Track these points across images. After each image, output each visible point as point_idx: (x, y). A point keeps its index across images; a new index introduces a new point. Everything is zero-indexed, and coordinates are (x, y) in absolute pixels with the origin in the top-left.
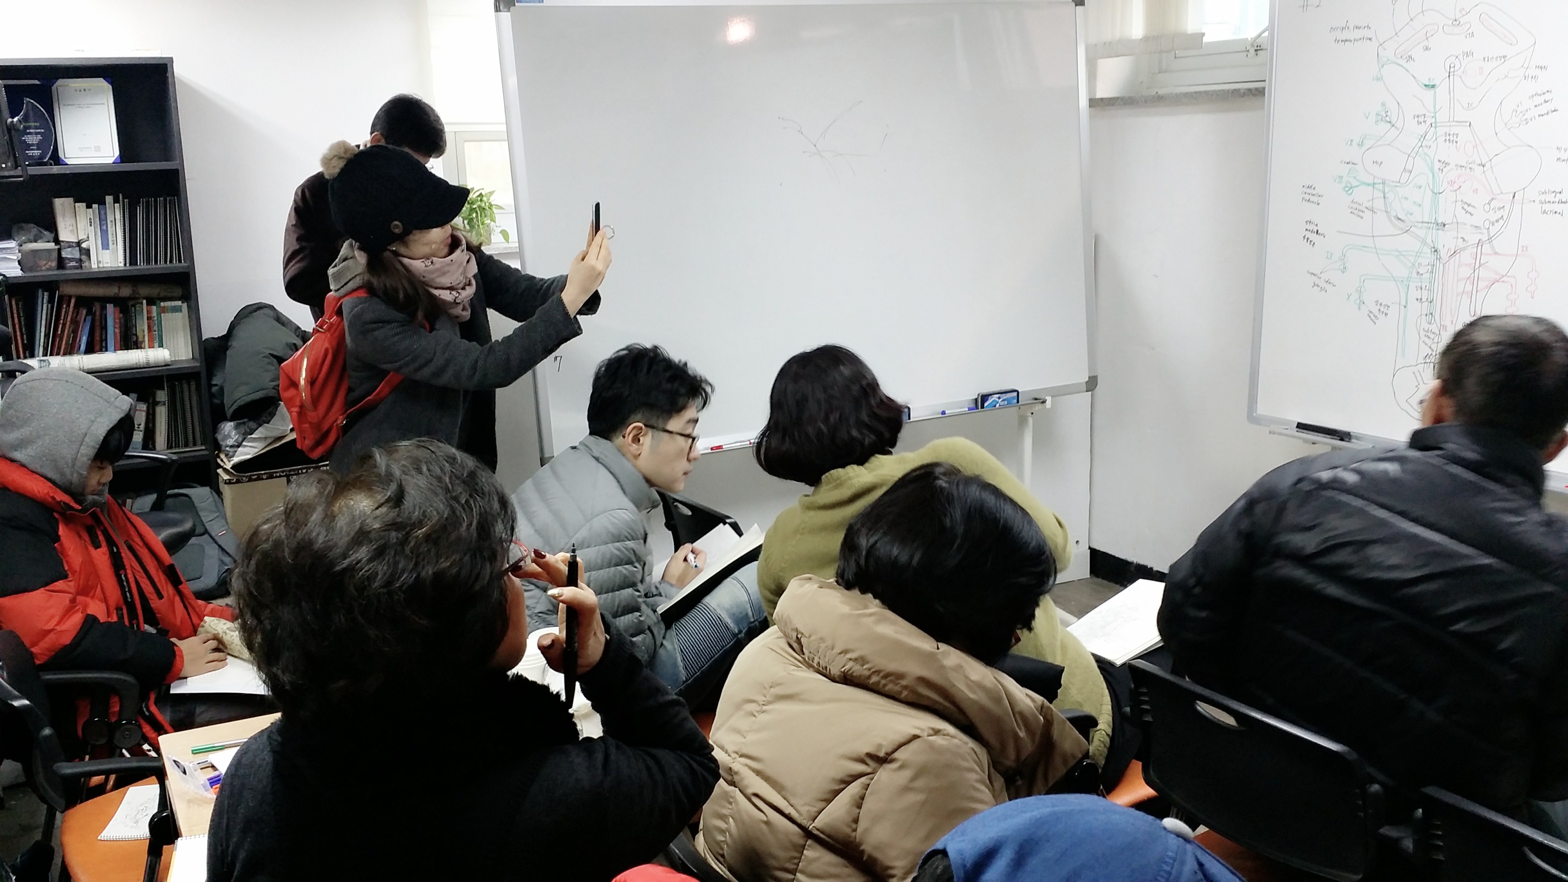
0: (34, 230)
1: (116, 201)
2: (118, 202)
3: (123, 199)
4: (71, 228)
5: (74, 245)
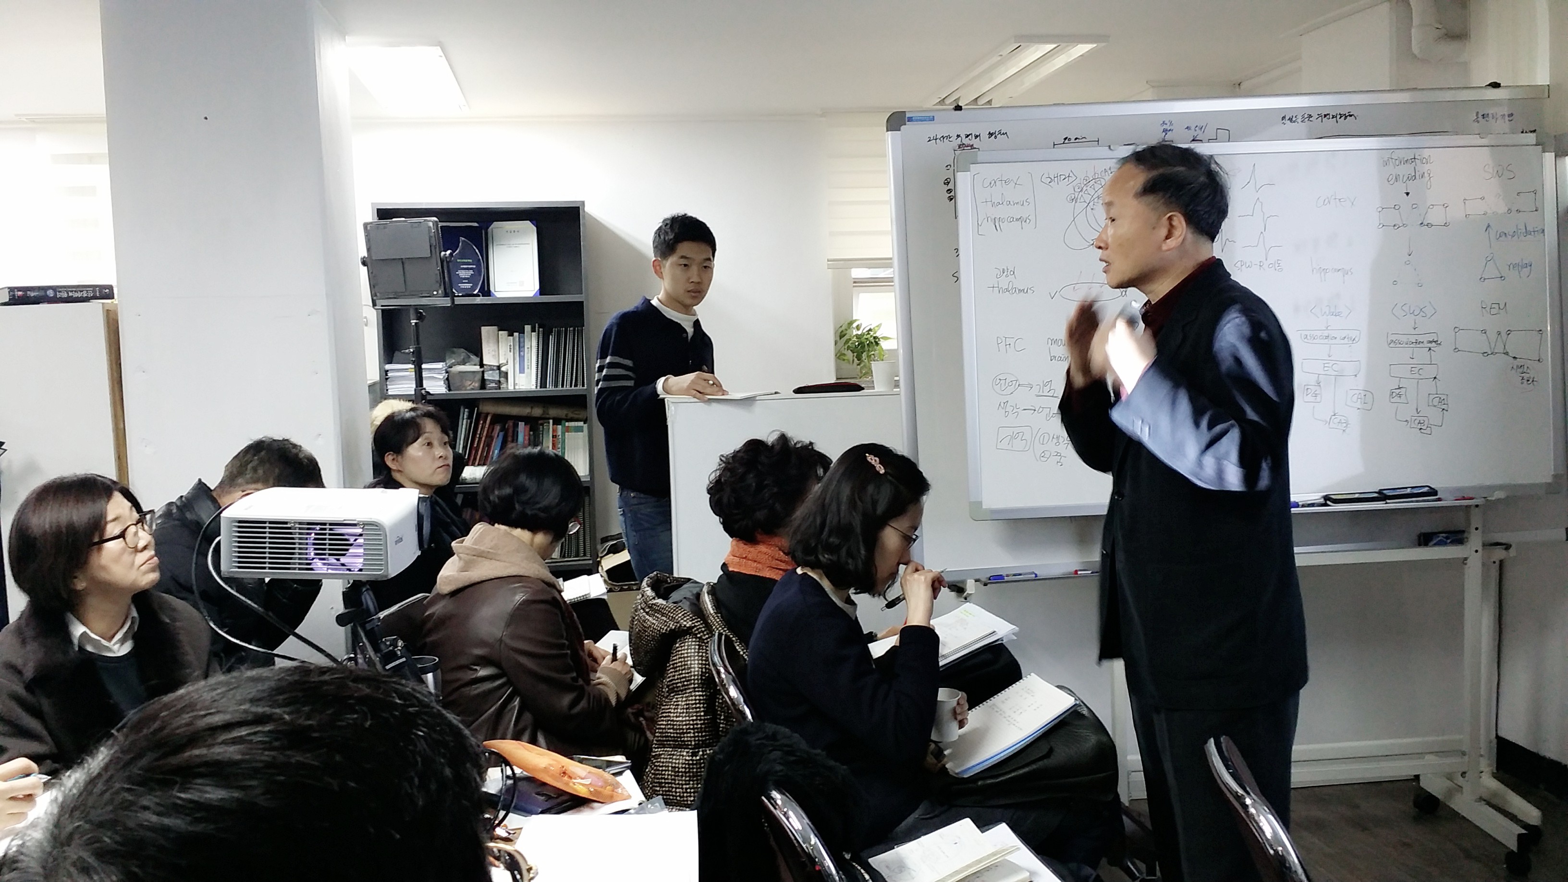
0: (462, 353)
1: (533, 330)
2: (535, 331)
3: (539, 328)
4: (493, 353)
5: (495, 368)
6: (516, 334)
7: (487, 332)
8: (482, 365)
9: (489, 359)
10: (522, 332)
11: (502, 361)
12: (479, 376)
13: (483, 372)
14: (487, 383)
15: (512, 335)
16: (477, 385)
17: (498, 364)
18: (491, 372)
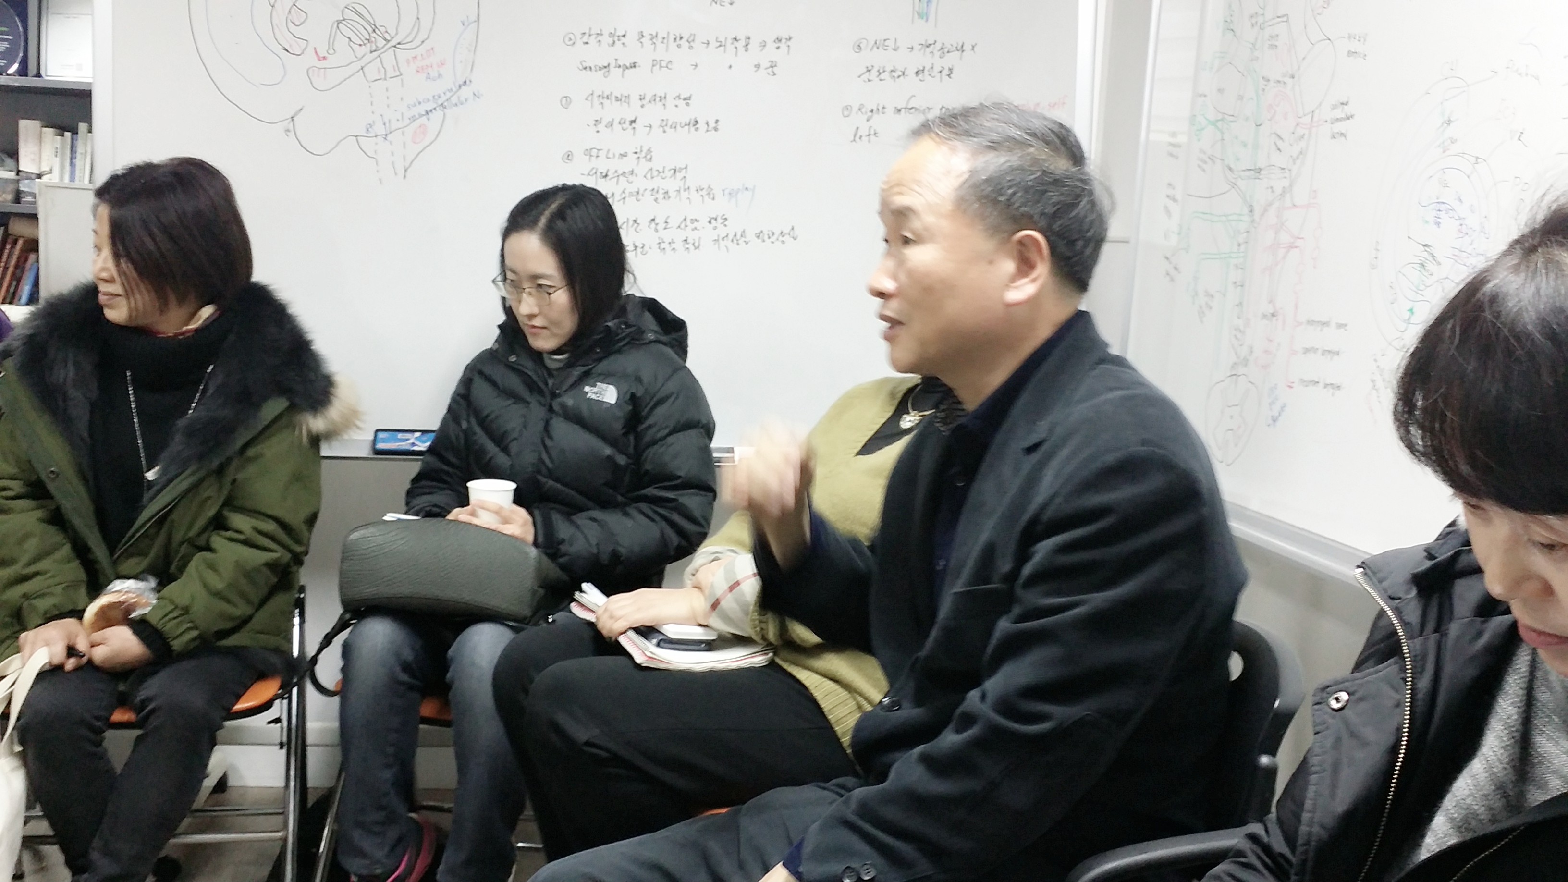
4: (34, 156)
5: (33, 177)
6: (68, 134)
7: (28, 128)
8: (18, 172)
9: (26, 164)
10: (75, 131)
11: (45, 168)
12: (12, 187)
13: (18, 181)
14: (22, 195)
15: (63, 135)
16: (10, 197)
17: (37, 172)
18: (27, 181)
